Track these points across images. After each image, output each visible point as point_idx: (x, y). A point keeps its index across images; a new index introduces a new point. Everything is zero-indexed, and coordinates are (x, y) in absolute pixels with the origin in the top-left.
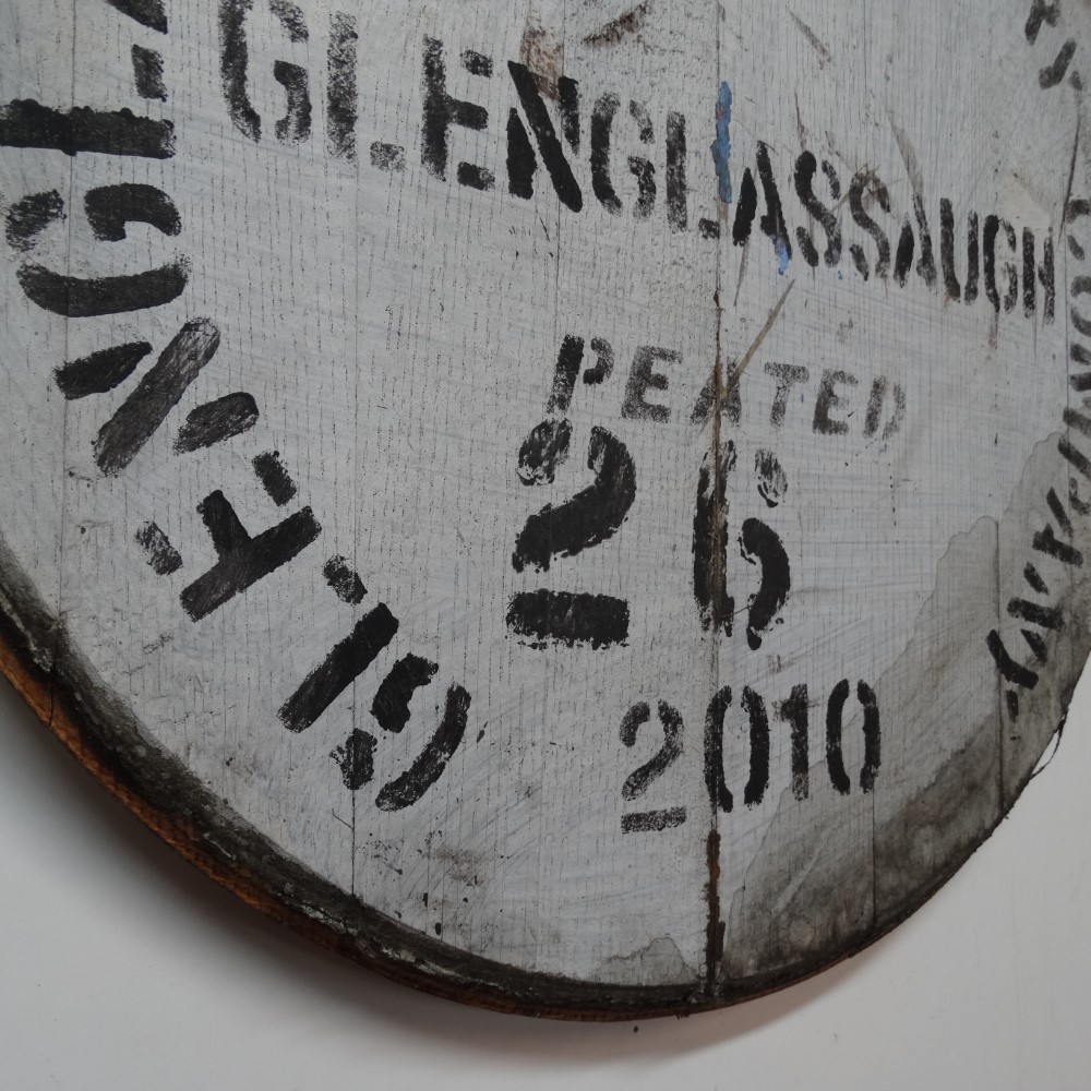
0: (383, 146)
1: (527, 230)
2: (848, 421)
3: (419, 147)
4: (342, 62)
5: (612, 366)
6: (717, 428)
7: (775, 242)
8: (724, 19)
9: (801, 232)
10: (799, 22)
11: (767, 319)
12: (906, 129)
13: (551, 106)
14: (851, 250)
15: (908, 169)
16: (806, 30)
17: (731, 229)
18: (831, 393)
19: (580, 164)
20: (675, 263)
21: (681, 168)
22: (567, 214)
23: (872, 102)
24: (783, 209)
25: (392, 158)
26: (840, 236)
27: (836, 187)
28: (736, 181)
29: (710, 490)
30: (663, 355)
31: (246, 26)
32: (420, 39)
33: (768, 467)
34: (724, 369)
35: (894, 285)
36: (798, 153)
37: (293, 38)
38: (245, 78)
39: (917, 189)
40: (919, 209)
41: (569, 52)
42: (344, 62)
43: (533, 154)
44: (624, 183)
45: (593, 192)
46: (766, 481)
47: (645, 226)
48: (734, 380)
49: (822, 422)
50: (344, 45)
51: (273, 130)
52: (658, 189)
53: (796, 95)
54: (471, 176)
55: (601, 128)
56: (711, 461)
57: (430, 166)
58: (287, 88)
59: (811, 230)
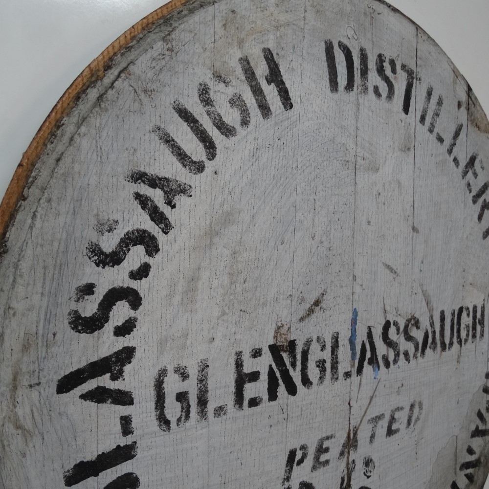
0: (219, 408)
1: (275, 414)
2: (400, 427)
3: (233, 400)
4: (202, 380)
5: (307, 453)
6: (348, 458)
7: (373, 367)
8: (355, 280)
9: (384, 357)
10: (386, 265)
11: (369, 401)
12: (428, 289)
13: (285, 356)
14: (404, 353)
15: (428, 306)
16: (389, 267)
17: (356, 370)
18: (393, 419)
19: (296, 376)
20: (333, 397)
21: (337, 355)
22: (291, 399)
23: (414, 285)
24: (377, 350)
25: (222, 411)
26: (399, 350)
27: (398, 330)
28: (358, 349)
29: (345, 485)
30: (328, 438)
31: (165, 385)
32: (233, 354)
33: (368, 462)
34: (352, 431)
36: (384, 323)
37: (183, 380)
38: (164, 407)
39: (431, 313)
40: (431, 321)
41: (293, 329)
42: (204, 380)
43: (278, 380)
44: (313, 373)
45: (301, 384)
46: (367, 469)
47: (322, 387)
48: (355, 434)
49: (390, 432)
50: (203, 372)
51: (175, 424)
52: (327, 369)
53: (383, 298)
54: (254, 402)
55: (305, 354)
56: (346, 472)
57: (237, 406)
58: (181, 403)
59: (388, 354)
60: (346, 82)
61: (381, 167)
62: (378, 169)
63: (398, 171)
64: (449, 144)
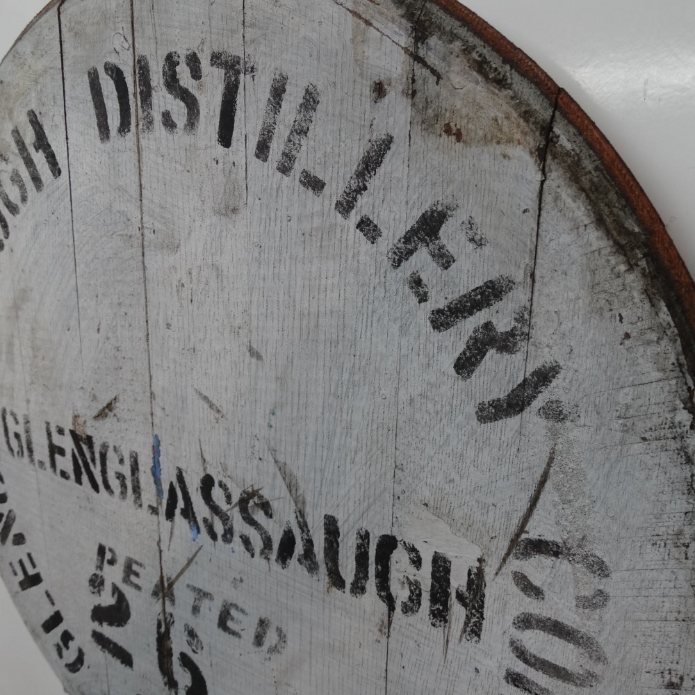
0: (40, 461)
2: (241, 633)
3: (49, 462)
4: (27, 431)
5: (117, 560)
6: (164, 604)
7: (189, 523)
8: (154, 399)
9: (205, 520)
10: (200, 394)
11: (186, 562)
12: (288, 462)
13: (85, 447)
14: (241, 537)
15: (290, 491)
16: (205, 398)
17: (164, 512)
18: (229, 614)
19: (97, 472)
21: (138, 478)
22: (95, 494)
23: (257, 443)
24: (193, 505)
25: (44, 466)
26: (232, 527)
27: (229, 498)
28: (166, 487)
29: (163, 629)
30: (137, 563)
32: (44, 421)
33: (192, 634)
34: (165, 579)
35: (276, 567)
36: (202, 475)
37: (17, 424)
38: (9, 437)
39: (299, 506)
40: (300, 519)
41: (88, 424)
43: (80, 468)
44: (115, 483)
45: (103, 485)
46: (191, 639)
47: (124, 504)
48: (171, 585)
49: (223, 626)
50: (27, 425)
51: (17, 455)
52: (128, 487)
53: (199, 440)
54: (64, 474)
55: (103, 457)
56: (161, 617)
57: (53, 469)
58: (18, 441)
59: (212, 520)
60: (119, 121)
61: (182, 243)
62: (178, 247)
63: (214, 250)
64: (341, 192)
